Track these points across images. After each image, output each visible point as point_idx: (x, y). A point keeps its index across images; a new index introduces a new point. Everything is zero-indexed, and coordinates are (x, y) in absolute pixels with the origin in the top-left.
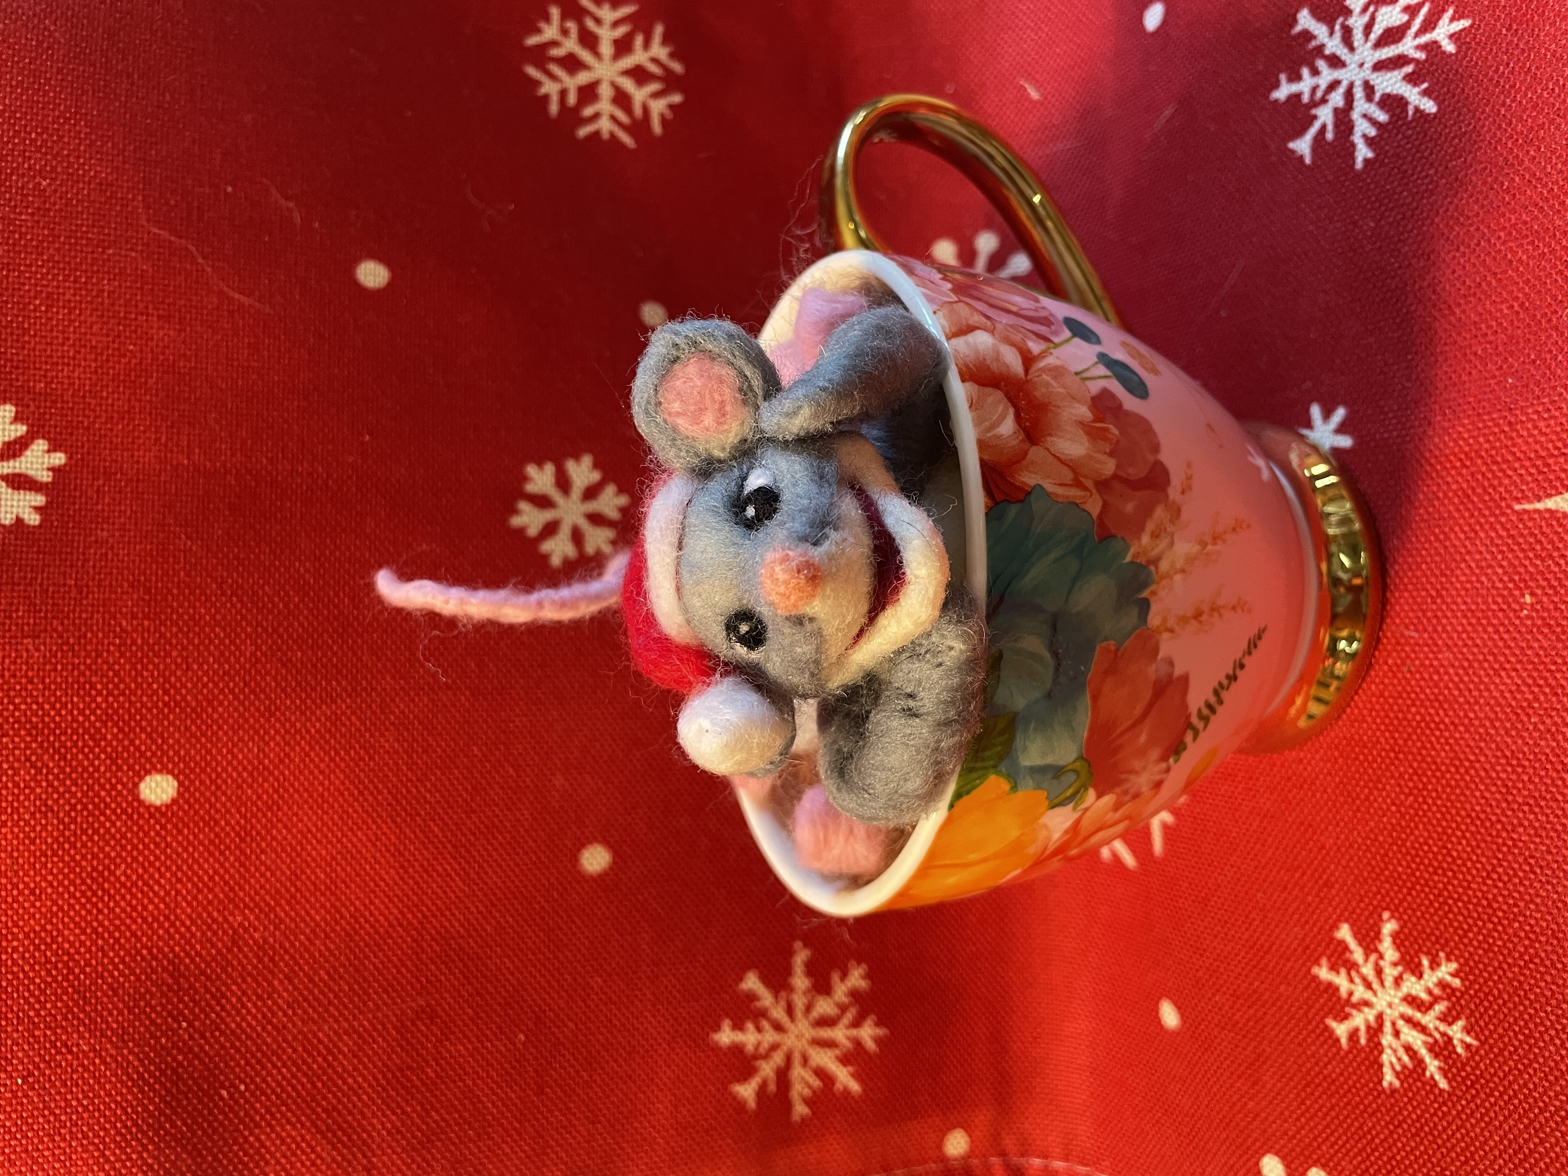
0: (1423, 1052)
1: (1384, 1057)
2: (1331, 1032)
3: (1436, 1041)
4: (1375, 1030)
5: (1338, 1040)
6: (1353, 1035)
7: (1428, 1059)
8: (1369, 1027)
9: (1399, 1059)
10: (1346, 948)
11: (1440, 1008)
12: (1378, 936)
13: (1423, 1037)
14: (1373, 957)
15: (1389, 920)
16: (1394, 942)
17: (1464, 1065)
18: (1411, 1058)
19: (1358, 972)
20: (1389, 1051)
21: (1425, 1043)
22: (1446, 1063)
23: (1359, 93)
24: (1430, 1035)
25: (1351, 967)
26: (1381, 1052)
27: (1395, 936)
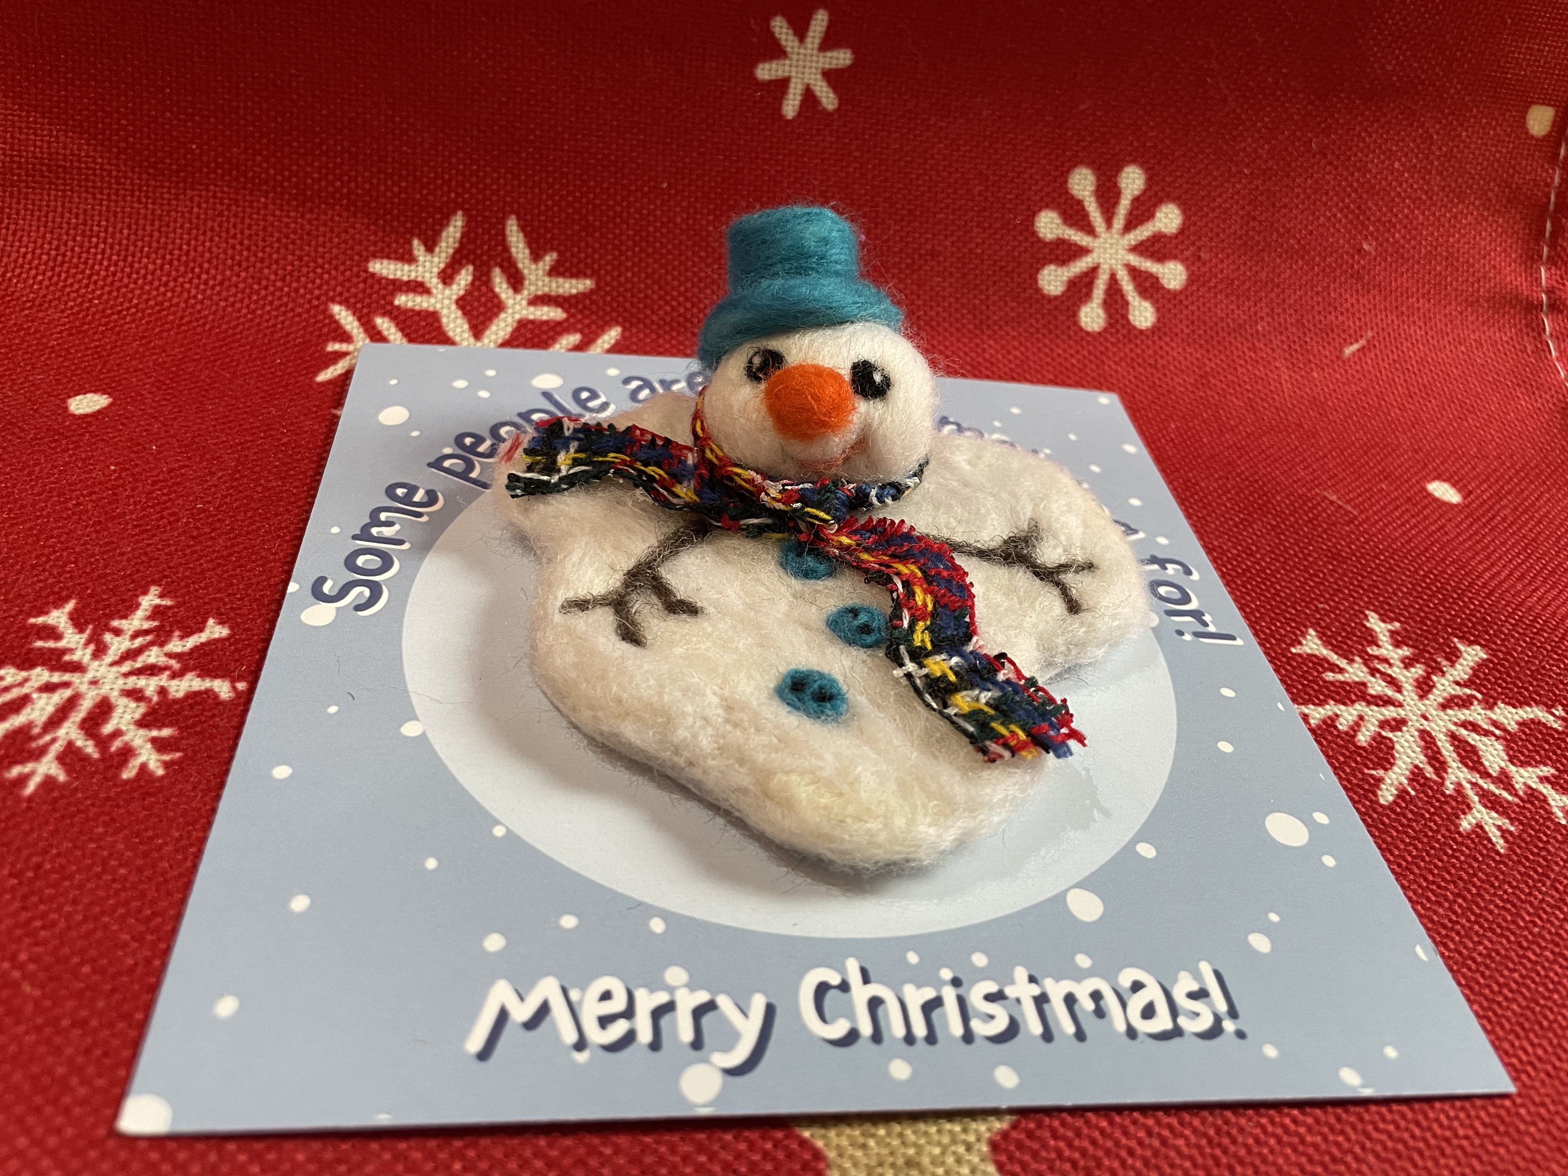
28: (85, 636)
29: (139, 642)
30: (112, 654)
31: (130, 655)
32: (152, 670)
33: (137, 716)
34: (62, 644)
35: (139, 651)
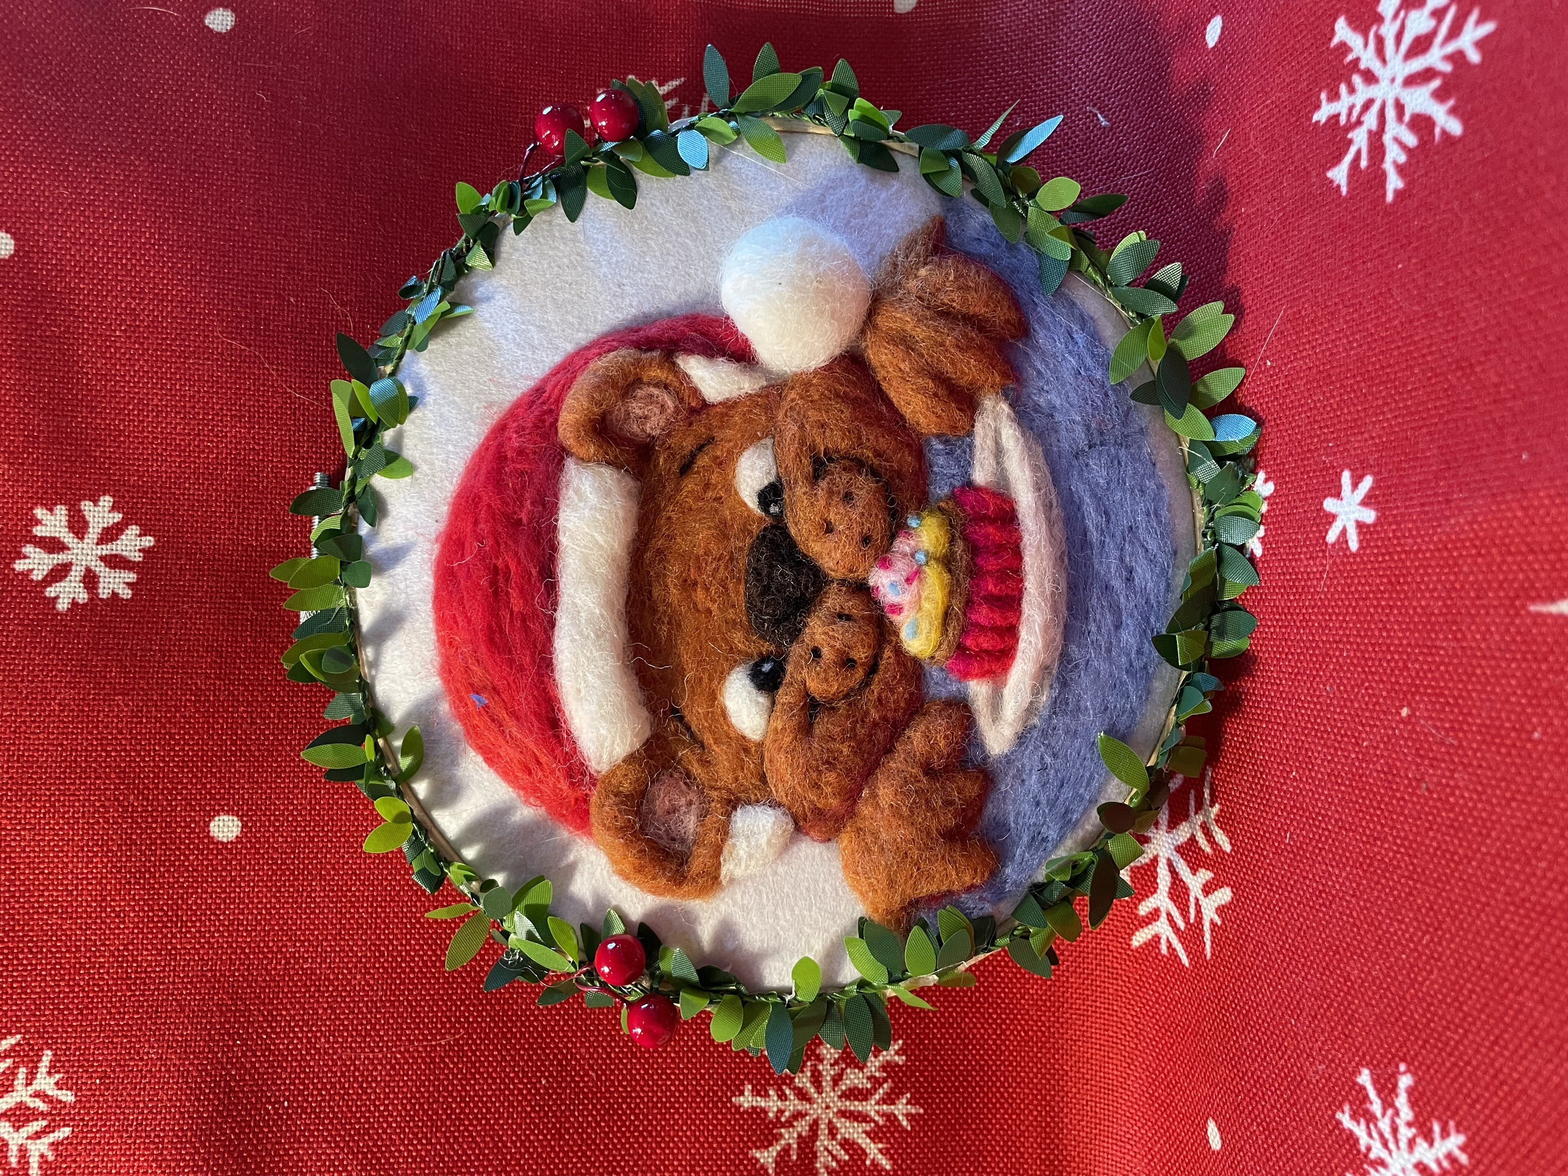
10: (1366, 1097)
12: (1394, 1089)
14: (1390, 1112)
15: (1405, 1073)
16: (1409, 1101)
19: (1376, 1126)
23: (1390, 113)
25: (1371, 1118)
27: (1410, 1091)
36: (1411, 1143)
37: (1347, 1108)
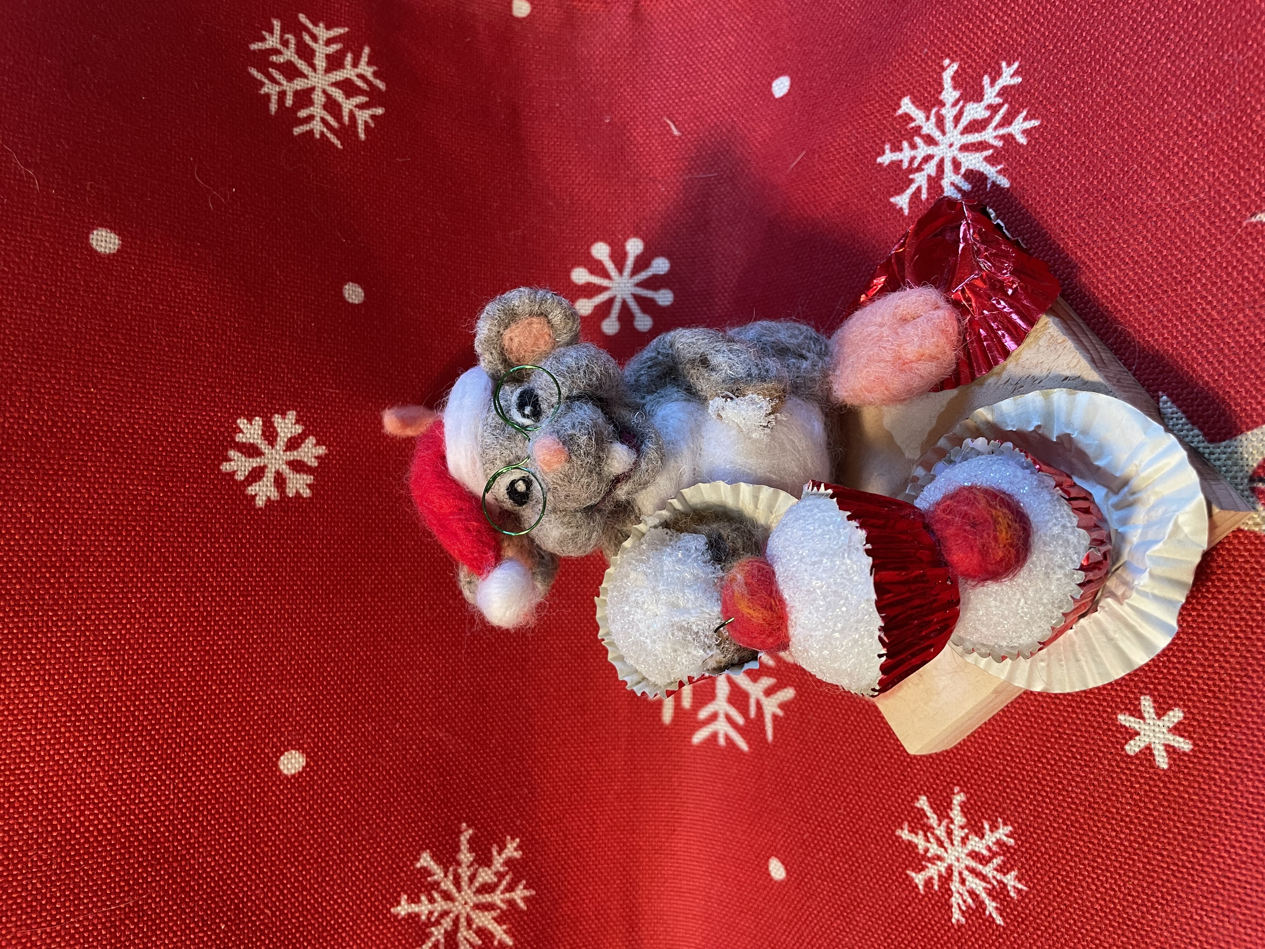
0: (984, 895)
1: (953, 899)
2: (912, 880)
3: (994, 887)
4: (946, 879)
5: (917, 886)
6: (928, 882)
7: (987, 902)
8: (940, 876)
9: (965, 901)
10: (924, 815)
11: (998, 861)
12: (949, 806)
13: (984, 884)
14: (944, 823)
15: (958, 793)
16: (962, 811)
17: (1016, 906)
18: (973, 900)
19: (933, 834)
20: (957, 895)
21: (985, 888)
22: (1001, 904)
23: (948, 167)
24: (990, 883)
25: (928, 829)
26: (951, 896)
27: (963, 806)
28: (929, 865)
29: (932, 840)
30: (940, 852)
31: (941, 844)
32: (949, 833)
33: (977, 839)
34: (936, 877)
35: (938, 839)
36: (964, 840)
37: (906, 825)
